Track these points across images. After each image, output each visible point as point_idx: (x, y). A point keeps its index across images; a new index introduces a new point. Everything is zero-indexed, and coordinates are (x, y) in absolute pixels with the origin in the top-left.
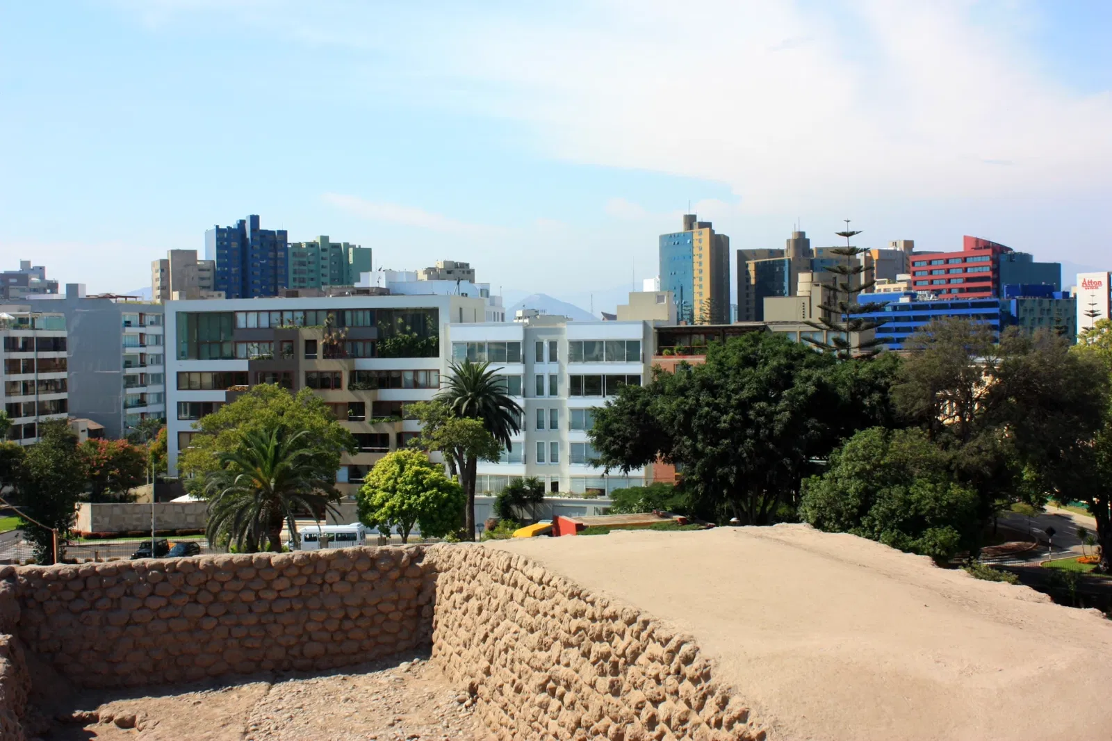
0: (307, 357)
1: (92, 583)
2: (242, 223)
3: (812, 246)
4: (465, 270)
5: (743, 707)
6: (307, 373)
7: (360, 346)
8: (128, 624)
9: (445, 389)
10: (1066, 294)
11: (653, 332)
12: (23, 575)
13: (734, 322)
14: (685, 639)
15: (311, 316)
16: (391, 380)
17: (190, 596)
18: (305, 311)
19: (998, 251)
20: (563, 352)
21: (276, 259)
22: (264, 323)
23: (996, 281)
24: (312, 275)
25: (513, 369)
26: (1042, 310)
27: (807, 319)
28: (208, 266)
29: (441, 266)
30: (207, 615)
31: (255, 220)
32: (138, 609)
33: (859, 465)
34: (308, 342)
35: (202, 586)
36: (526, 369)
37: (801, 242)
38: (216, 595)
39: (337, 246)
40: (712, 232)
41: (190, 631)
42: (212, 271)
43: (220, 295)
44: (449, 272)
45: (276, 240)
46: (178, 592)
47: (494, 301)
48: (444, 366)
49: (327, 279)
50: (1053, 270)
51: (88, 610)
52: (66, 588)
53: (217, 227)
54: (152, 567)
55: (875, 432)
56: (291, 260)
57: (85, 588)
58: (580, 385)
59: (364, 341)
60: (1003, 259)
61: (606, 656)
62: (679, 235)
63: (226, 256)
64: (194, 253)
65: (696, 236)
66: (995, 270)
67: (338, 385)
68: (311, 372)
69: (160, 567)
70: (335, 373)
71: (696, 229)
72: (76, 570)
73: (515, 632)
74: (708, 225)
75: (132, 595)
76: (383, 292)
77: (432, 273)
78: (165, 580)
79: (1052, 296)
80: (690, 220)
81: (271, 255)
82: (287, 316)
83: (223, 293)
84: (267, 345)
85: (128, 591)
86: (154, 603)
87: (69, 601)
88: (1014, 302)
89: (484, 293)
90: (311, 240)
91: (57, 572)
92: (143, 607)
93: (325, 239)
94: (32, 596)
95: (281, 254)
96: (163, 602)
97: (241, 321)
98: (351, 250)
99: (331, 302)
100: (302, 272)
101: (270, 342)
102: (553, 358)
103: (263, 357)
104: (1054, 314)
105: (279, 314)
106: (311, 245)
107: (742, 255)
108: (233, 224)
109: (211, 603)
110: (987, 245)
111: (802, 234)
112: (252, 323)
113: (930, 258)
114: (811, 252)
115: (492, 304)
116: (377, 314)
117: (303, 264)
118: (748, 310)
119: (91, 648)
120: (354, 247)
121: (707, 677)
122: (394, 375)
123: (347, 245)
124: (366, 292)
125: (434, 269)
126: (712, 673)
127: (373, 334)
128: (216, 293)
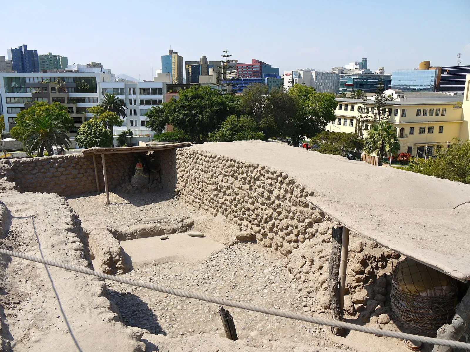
0: (52, 93)
1: (38, 164)
2: (21, 47)
3: (208, 61)
4: (100, 65)
5: (312, 191)
6: (53, 98)
7: (70, 89)
8: (53, 177)
9: (100, 102)
10: (281, 77)
11: (165, 86)
12: (13, 162)
13: (185, 83)
14: (282, 171)
15: (53, 79)
16: (83, 100)
17: (73, 167)
18: (50, 77)
19: (262, 64)
20: (138, 91)
21: (34, 60)
22: (36, 81)
23: (261, 73)
24: (47, 66)
25: (122, 97)
26: (274, 82)
27: (212, 82)
28: (9, 62)
29: (91, 64)
30: (79, 173)
31: (25, 46)
32: (56, 172)
33: (230, 126)
34: (52, 88)
35: (77, 163)
36: (126, 97)
37: (204, 59)
38: (81, 166)
39: (55, 56)
40: (178, 55)
41: (74, 178)
42: (11, 63)
43: (15, 72)
44: (94, 66)
45: (34, 53)
46: (69, 166)
47: (112, 75)
48: (99, 96)
49: (53, 67)
50: (277, 70)
51: (38, 173)
52: (29, 166)
53: (12, 48)
54: (59, 158)
55: (233, 116)
56: (39, 60)
57: (36, 166)
58: (144, 102)
59: (72, 87)
60: (263, 67)
61: (245, 179)
62: (167, 56)
63: (16, 59)
64: (4, 57)
65: (173, 57)
66: (261, 70)
67: (64, 102)
68: (54, 98)
69: (62, 158)
70: (62, 98)
71: (173, 54)
72: (32, 160)
73: (200, 173)
74: (177, 53)
75: (53, 167)
76: (76, 71)
77: (89, 66)
78: (64, 162)
79: (276, 78)
80: (171, 51)
81: (32, 58)
82: (44, 79)
83: (16, 71)
84: (38, 88)
85: (52, 166)
86: (61, 169)
87: (31, 170)
88: (266, 79)
89: (109, 73)
90: (46, 54)
91: (26, 161)
92: (57, 171)
93: (51, 54)
94: (17, 169)
95: (35, 58)
96: (63, 169)
97: (27, 81)
98: (60, 58)
99: (59, 74)
100: (44, 65)
101: (39, 88)
102: (134, 93)
103: (36, 93)
104: (277, 83)
105: (41, 78)
106: (46, 56)
107: (187, 63)
108: (17, 47)
109: (81, 169)
110: (259, 62)
111: (205, 57)
112: (32, 81)
113: (243, 65)
114: (208, 62)
115: (112, 76)
116: (75, 78)
117: (43, 62)
118: (189, 80)
119: (41, 186)
120: (61, 57)
121: (293, 183)
122: (82, 98)
123: (59, 56)
124: (71, 71)
125: (89, 65)
126: (295, 181)
127: (74, 85)
128: (13, 71)
